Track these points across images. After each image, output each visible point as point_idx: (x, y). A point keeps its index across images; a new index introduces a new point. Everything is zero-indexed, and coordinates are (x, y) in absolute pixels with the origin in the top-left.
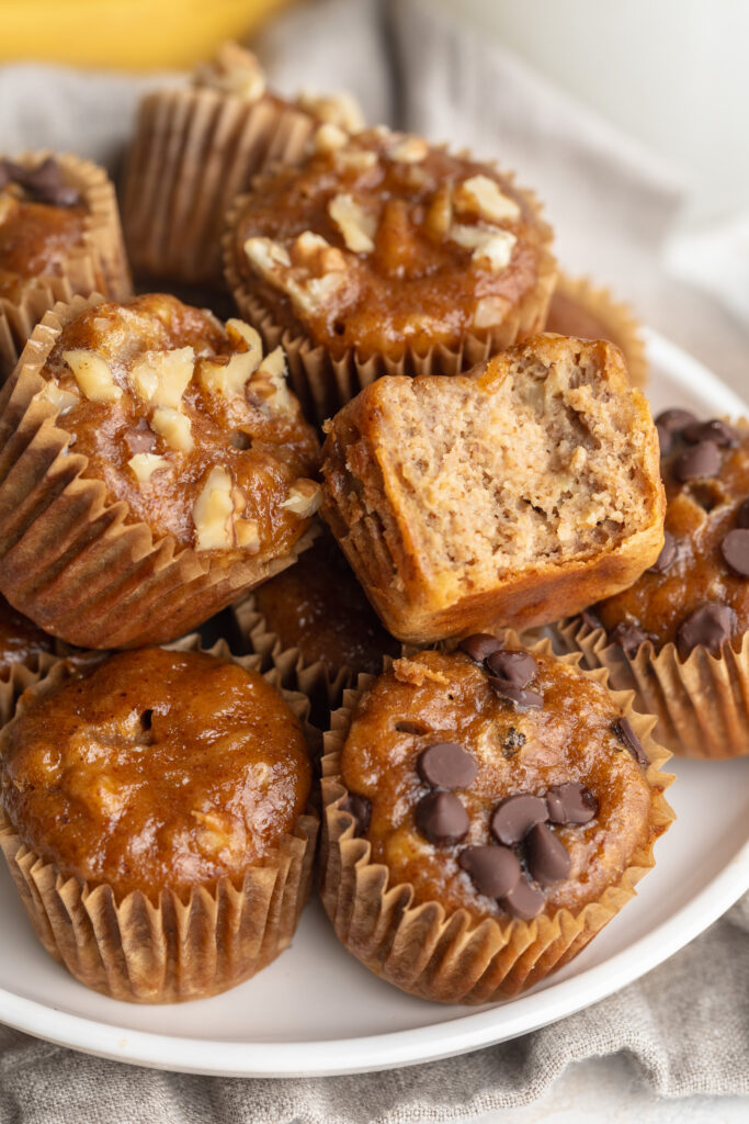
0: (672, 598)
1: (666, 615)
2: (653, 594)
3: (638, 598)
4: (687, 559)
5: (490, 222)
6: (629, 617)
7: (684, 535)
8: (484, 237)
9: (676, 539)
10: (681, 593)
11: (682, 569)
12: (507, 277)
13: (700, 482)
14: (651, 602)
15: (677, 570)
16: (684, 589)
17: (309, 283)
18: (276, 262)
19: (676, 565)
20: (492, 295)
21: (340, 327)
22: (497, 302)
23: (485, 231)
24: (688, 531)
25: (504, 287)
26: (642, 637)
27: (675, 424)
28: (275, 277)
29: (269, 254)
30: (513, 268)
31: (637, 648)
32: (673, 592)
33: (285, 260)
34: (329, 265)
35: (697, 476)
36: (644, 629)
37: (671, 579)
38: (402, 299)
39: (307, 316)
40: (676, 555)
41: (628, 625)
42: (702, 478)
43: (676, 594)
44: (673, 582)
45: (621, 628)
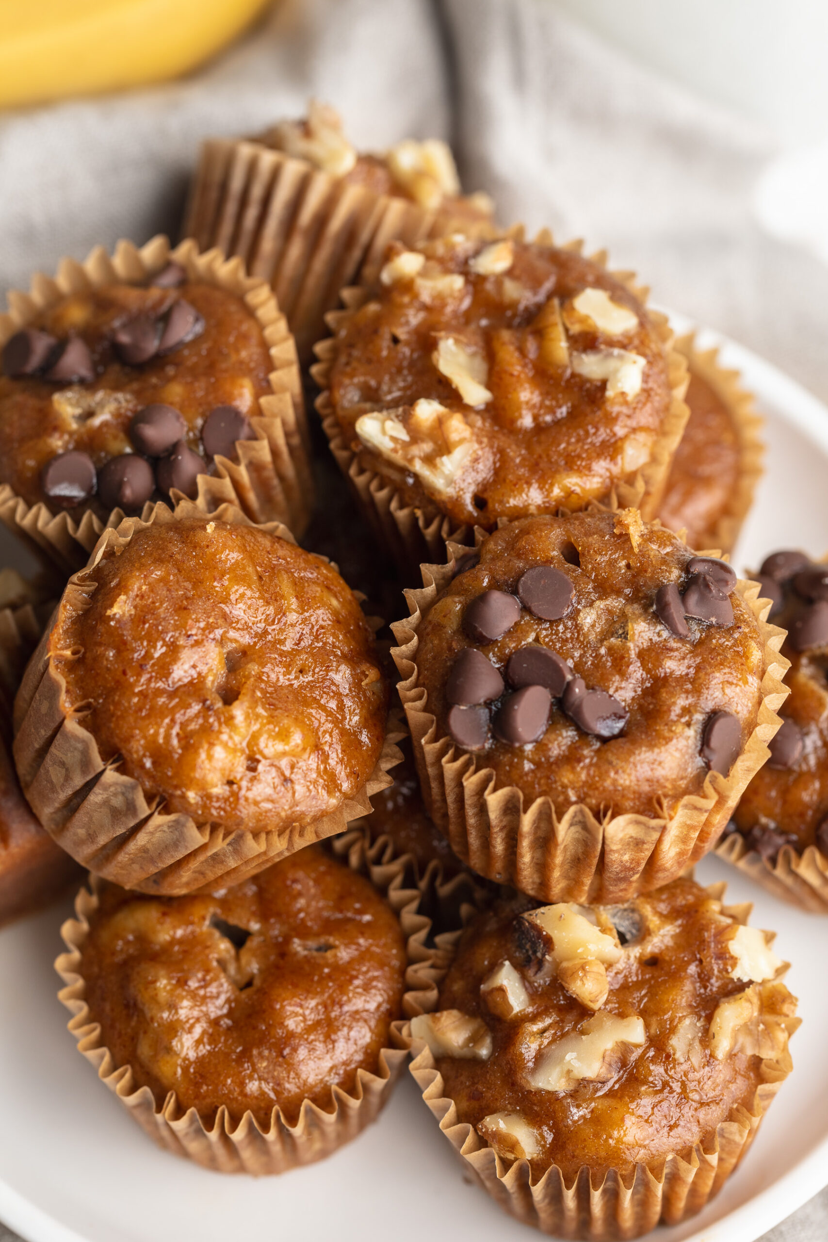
0: (806, 797)
1: (802, 815)
2: (785, 792)
3: (769, 798)
4: (816, 749)
5: (611, 343)
6: (764, 820)
7: (808, 724)
8: (612, 364)
9: (801, 728)
10: (814, 790)
11: (812, 761)
12: (644, 404)
13: (818, 652)
14: (785, 802)
15: (807, 764)
16: (817, 785)
17: (438, 460)
18: (394, 439)
19: (805, 758)
20: (634, 430)
21: (480, 502)
22: (641, 437)
23: (609, 355)
24: (813, 719)
25: (645, 417)
26: (779, 840)
27: (782, 573)
28: (398, 458)
29: (384, 432)
30: (647, 392)
31: (777, 853)
32: (806, 789)
33: (404, 436)
34: (454, 437)
35: (814, 646)
36: (782, 831)
37: (801, 774)
38: (540, 457)
39: (444, 498)
40: (804, 747)
41: (765, 829)
42: (820, 647)
43: (810, 791)
44: (803, 778)
45: (757, 832)
